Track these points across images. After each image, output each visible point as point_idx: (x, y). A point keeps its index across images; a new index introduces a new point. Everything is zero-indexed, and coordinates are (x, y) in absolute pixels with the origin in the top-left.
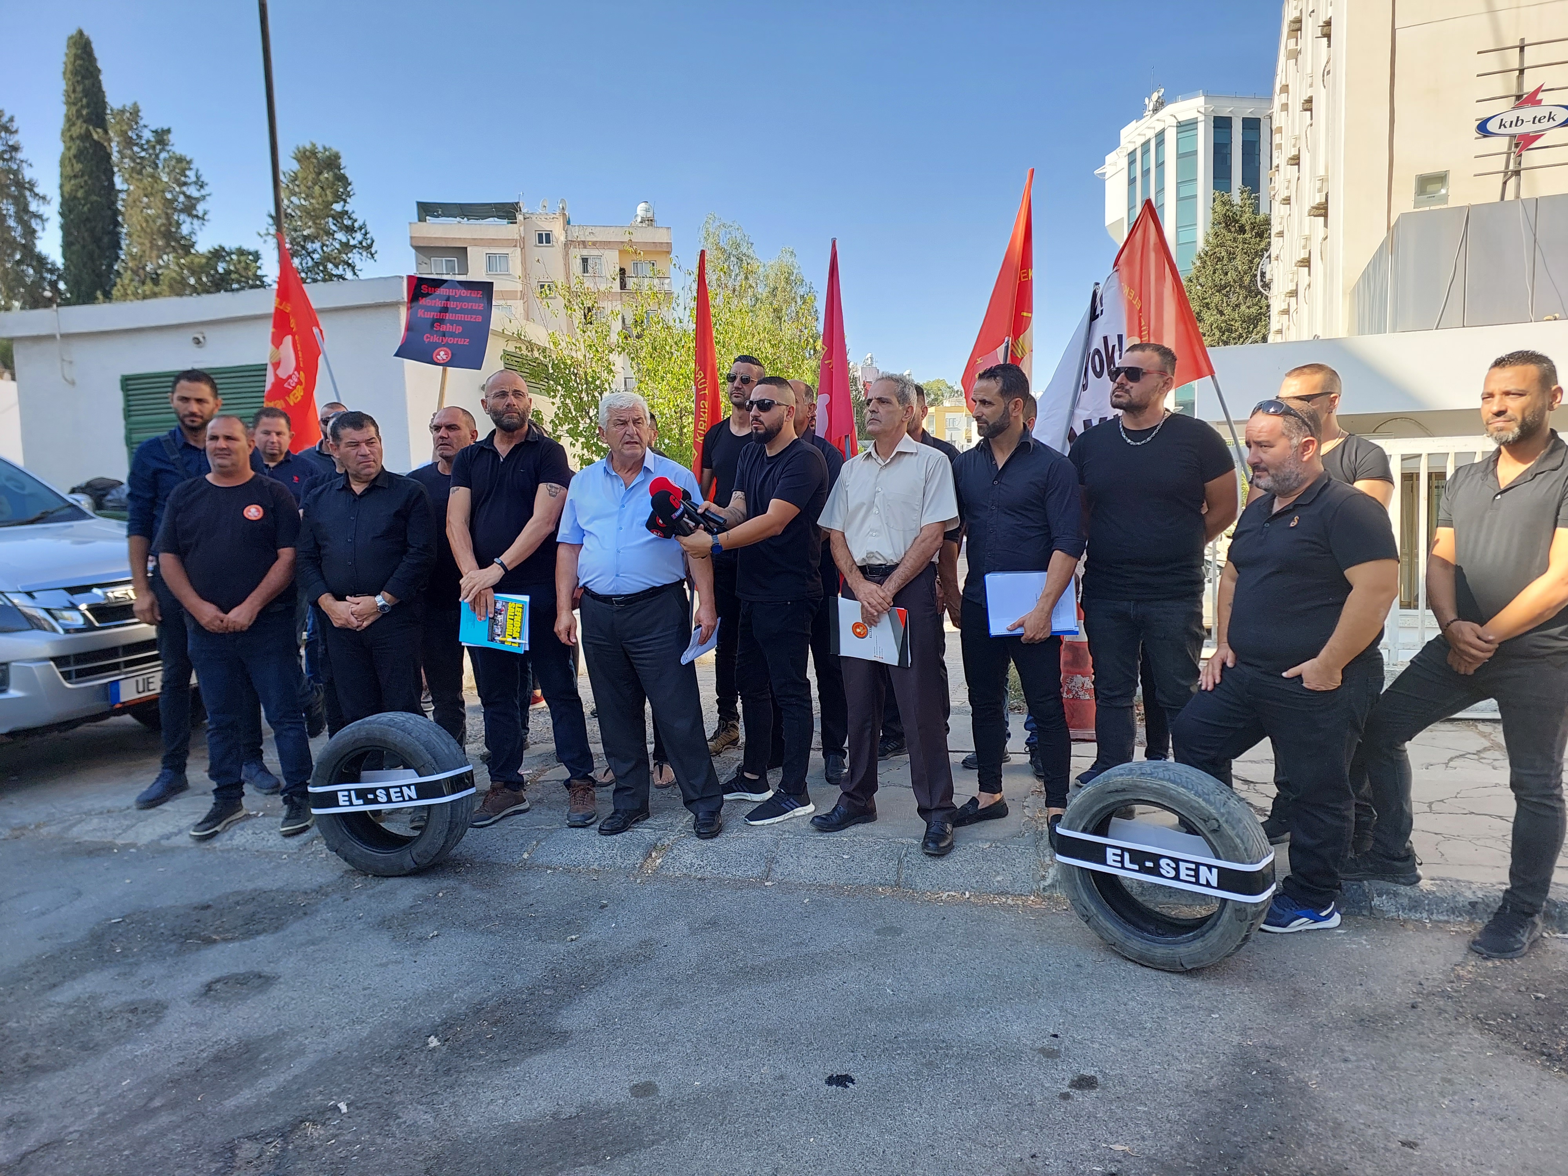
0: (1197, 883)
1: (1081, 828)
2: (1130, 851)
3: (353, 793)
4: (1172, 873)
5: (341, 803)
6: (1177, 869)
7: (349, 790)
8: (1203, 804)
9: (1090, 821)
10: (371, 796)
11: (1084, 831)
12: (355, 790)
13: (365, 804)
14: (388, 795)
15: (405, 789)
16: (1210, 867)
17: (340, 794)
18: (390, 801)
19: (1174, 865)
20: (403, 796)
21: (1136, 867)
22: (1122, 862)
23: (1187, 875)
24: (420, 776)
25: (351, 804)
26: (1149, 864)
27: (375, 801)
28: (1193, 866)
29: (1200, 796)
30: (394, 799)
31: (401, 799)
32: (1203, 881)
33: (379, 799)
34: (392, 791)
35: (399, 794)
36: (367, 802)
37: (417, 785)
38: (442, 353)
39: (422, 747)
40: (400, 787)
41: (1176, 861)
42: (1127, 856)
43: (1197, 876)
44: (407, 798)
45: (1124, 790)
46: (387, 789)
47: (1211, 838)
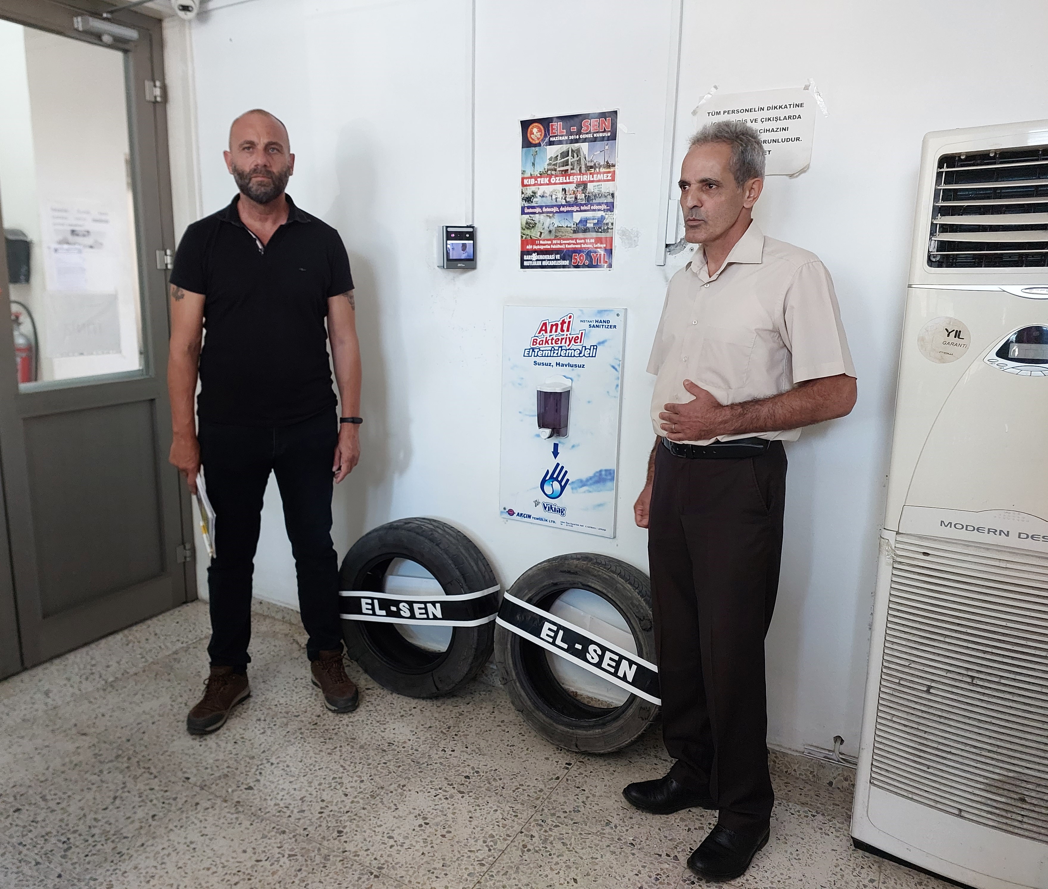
3: (376, 602)
5: (365, 611)
7: (373, 599)
9: (537, 594)
10: (394, 609)
12: (379, 599)
13: (387, 615)
14: (412, 610)
15: (429, 606)
16: (631, 663)
17: (363, 601)
18: (413, 616)
19: (600, 653)
20: (427, 613)
22: (555, 638)
24: (447, 594)
25: (374, 614)
27: (397, 614)
30: (418, 616)
31: (425, 616)
33: (402, 613)
34: (416, 606)
35: (423, 611)
36: (390, 614)
37: (442, 603)
39: (450, 562)
40: (425, 603)
44: (431, 616)
45: (575, 573)
46: (410, 604)
47: (641, 637)
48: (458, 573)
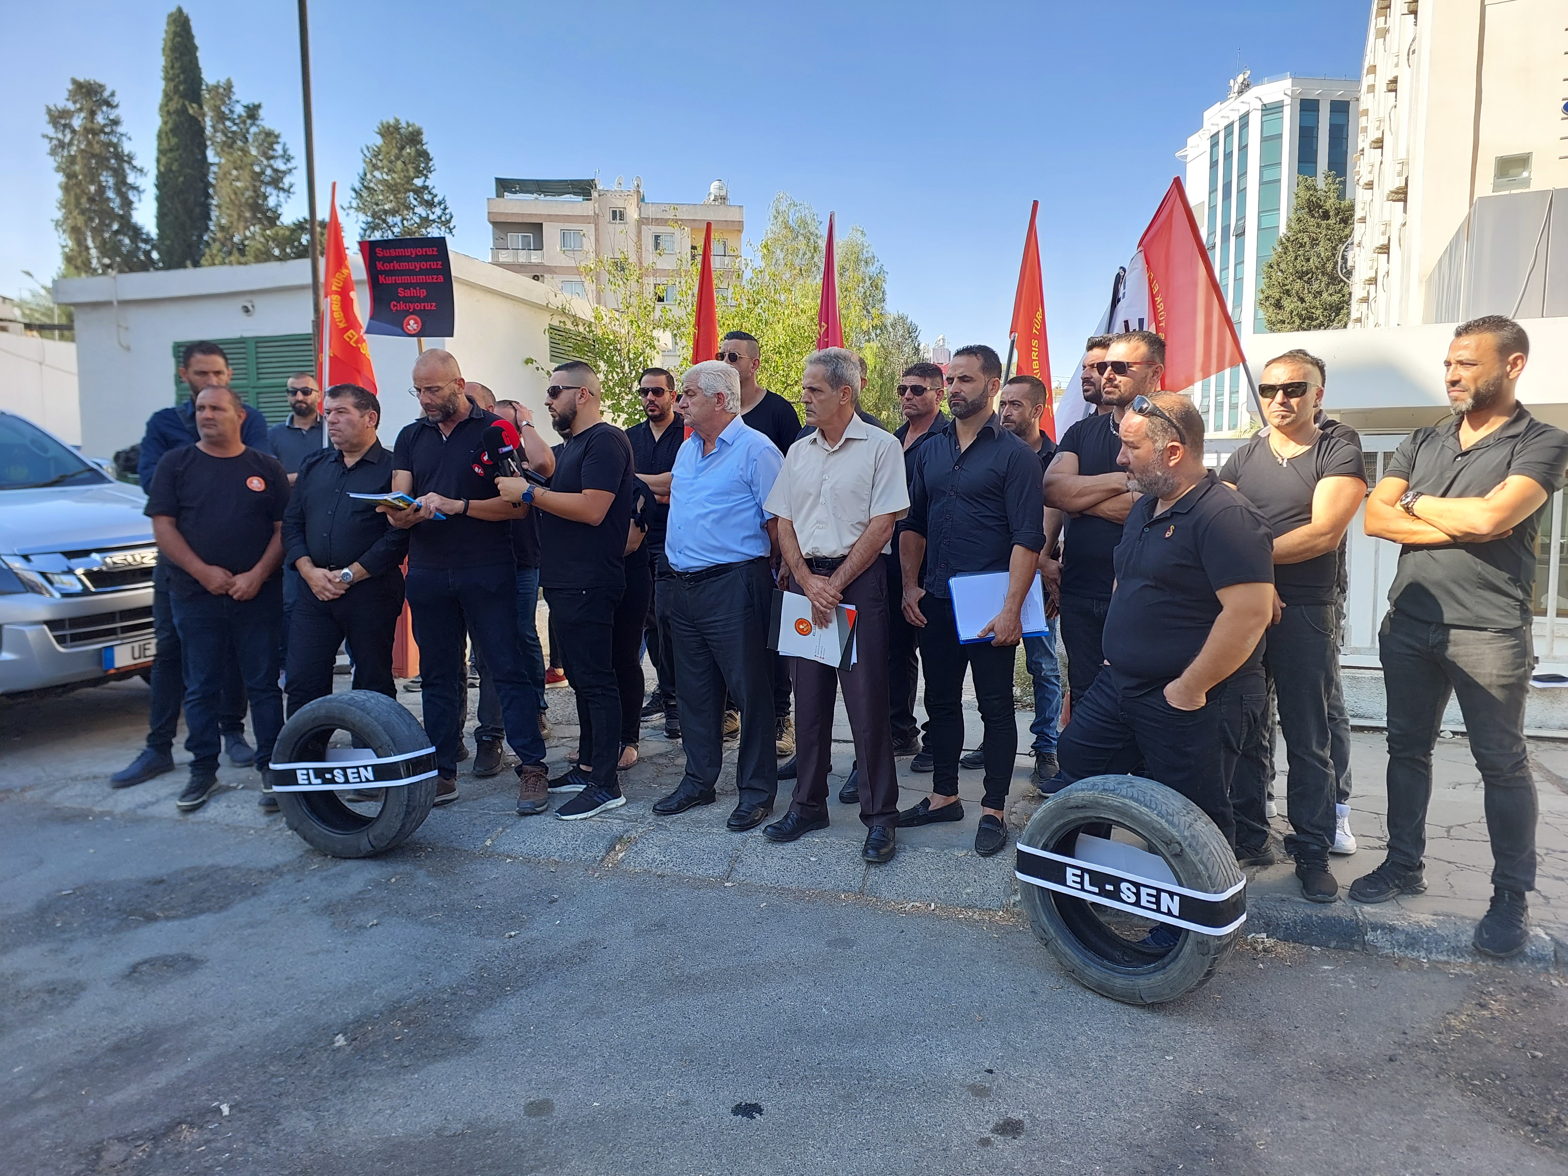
0: (1158, 910)
1: (1041, 845)
2: (1091, 872)
3: (311, 772)
4: (1133, 899)
5: (300, 782)
6: (1138, 895)
7: (307, 769)
8: (1166, 825)
9: (1051, 838)
10: (328, 776)
11: (1044, 848)
12: (314, 769)
13: (323, 783)
14: (345, 775)
15: (362, 770)
16: (1171, 894)
17: (299, 772)
18: (347, 781)
19: (1134, 890)
20: (360, 777)
21: (1096, 890)
22: (1082, 883)
23: (1148, 901)
24: (378, 757)
25: (310, 783)
26: (1109, 887)
27: (332, 781)
28: (1154, 892)
29: (1162, 817)
30: (351, 780)
31: (358, 780)
32: (1164, 909)
33: (336, 779)
34: (349, 771)
35: (356, 775)
36: (326, 781)
37: (374, 767)
38: (412, 322)
39: (380, 728)
40: (357, 767)
41: (1137, 885)
42: (1087, 877)
43: (1158, 903)
44: (364, 779)
45: (1084, 807)
46: (344, 769)
47: (1173, 863)
48: (387, 737)
